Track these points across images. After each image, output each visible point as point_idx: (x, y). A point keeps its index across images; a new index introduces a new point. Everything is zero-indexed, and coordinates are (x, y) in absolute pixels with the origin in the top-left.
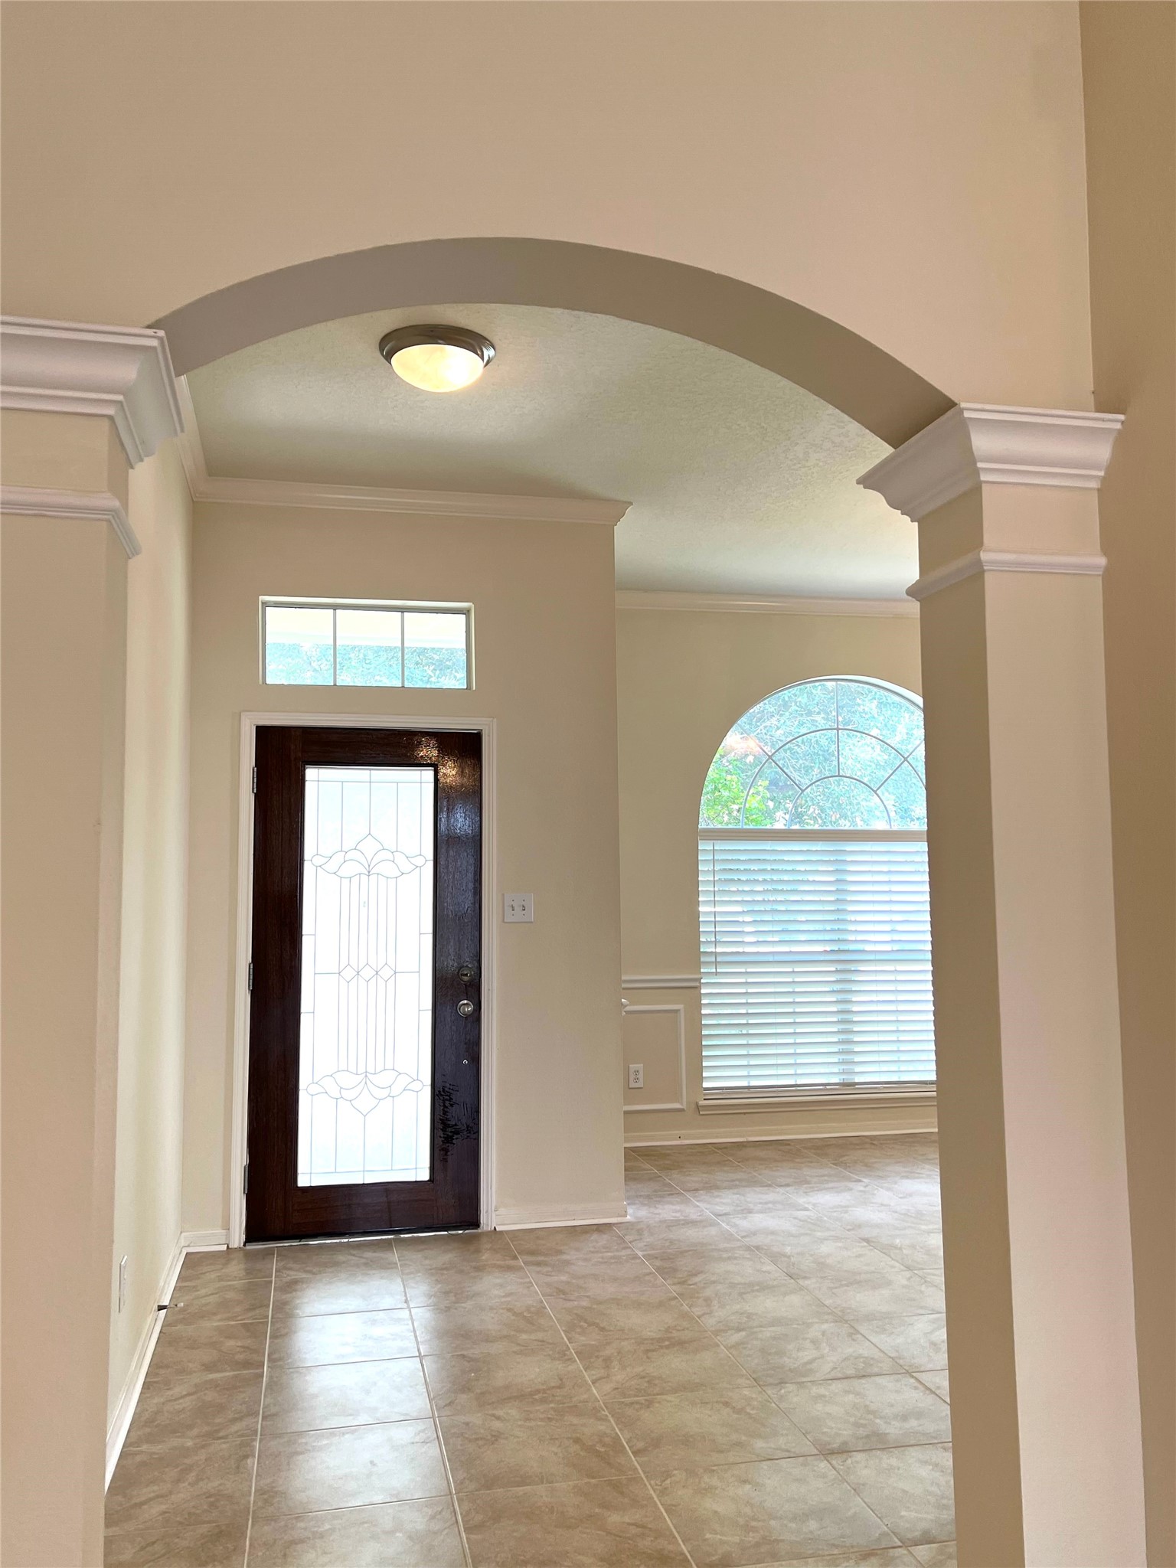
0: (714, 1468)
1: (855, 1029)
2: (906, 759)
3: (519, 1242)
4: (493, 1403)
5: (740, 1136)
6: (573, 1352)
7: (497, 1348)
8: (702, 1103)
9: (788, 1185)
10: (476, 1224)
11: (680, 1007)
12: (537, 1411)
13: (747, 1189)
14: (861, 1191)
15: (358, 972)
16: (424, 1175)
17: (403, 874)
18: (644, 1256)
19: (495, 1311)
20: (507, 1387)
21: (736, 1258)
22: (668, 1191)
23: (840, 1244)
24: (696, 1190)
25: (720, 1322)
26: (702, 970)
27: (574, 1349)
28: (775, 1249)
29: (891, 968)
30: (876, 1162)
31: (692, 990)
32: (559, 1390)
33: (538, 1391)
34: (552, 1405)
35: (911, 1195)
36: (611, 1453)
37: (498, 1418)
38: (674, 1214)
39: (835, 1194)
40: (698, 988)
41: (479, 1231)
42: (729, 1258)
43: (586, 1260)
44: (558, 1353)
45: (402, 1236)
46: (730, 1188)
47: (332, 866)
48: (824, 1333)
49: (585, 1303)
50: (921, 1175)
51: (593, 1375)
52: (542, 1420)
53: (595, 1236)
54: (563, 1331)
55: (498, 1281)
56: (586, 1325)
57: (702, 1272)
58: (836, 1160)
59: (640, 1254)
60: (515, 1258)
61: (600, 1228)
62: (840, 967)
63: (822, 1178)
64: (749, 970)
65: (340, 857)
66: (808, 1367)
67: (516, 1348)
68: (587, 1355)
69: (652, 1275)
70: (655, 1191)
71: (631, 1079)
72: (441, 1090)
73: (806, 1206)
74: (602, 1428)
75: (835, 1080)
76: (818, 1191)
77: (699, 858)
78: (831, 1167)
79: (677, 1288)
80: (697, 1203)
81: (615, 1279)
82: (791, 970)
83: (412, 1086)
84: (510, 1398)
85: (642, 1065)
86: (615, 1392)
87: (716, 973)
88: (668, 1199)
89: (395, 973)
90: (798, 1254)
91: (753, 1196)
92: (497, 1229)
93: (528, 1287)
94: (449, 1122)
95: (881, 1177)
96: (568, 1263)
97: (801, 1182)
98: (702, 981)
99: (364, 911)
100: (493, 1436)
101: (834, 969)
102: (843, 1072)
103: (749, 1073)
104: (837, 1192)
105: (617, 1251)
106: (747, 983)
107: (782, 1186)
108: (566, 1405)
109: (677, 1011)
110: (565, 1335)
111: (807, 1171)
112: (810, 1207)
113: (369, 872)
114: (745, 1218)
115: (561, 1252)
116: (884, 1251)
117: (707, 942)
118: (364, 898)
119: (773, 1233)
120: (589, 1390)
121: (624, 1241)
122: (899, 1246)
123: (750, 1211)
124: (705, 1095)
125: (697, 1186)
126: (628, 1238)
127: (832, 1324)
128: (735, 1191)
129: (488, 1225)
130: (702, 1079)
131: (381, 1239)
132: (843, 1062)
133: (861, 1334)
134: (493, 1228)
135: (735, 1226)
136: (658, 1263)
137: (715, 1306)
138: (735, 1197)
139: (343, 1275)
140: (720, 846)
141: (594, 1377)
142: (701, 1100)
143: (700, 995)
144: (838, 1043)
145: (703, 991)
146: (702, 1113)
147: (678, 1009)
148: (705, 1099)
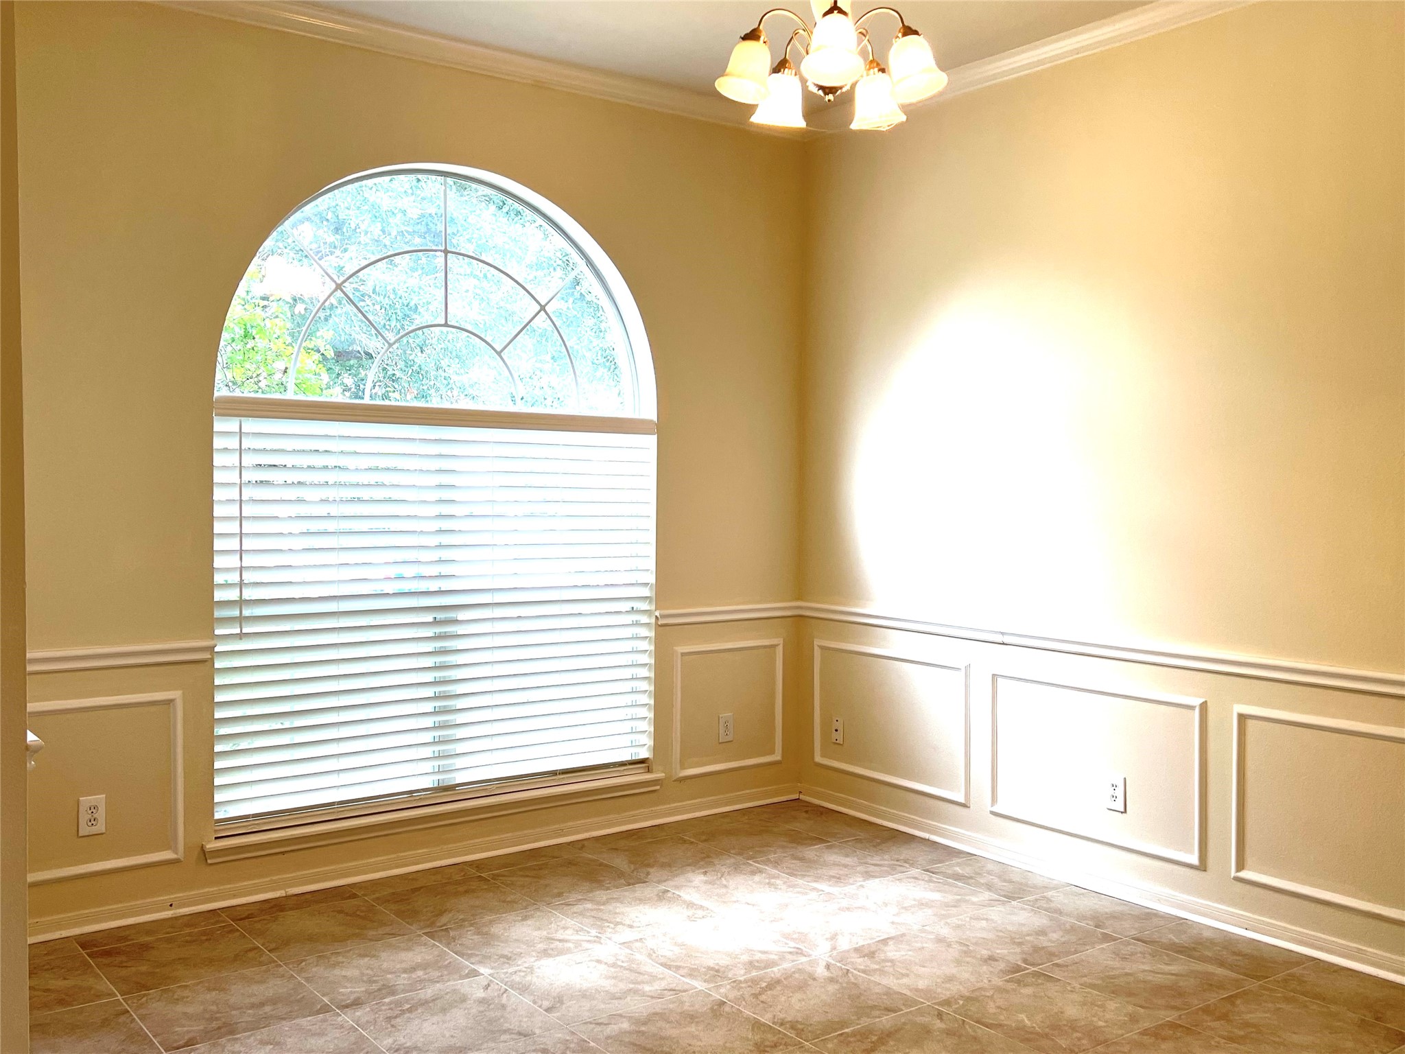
1: (459, 707)
2: (543, 308)
5: (273, 890)
8: (212, 845)
11: (175, 694)
26: (217, 632)
31: (198, 667)
40: (211, 661)
62: (440, 615)
64: (296, 628)
71: (83, 822)
77: (215, 446)
82: (363, 624)
85: (104, 796)
87: (241, 635)
98: (217, 649)
101: (430, 619)
106: (292, 648)
109: (170, 702)
117: (227, 585)
124: (216, 831)
130: (211, 805)
140: (250, 425)
142: (209, 842)
143: (213, 671)
144: (434, 728)
145: (217, 666)
146: (209, 861)
147: (171, 697)
148: (216, 838)
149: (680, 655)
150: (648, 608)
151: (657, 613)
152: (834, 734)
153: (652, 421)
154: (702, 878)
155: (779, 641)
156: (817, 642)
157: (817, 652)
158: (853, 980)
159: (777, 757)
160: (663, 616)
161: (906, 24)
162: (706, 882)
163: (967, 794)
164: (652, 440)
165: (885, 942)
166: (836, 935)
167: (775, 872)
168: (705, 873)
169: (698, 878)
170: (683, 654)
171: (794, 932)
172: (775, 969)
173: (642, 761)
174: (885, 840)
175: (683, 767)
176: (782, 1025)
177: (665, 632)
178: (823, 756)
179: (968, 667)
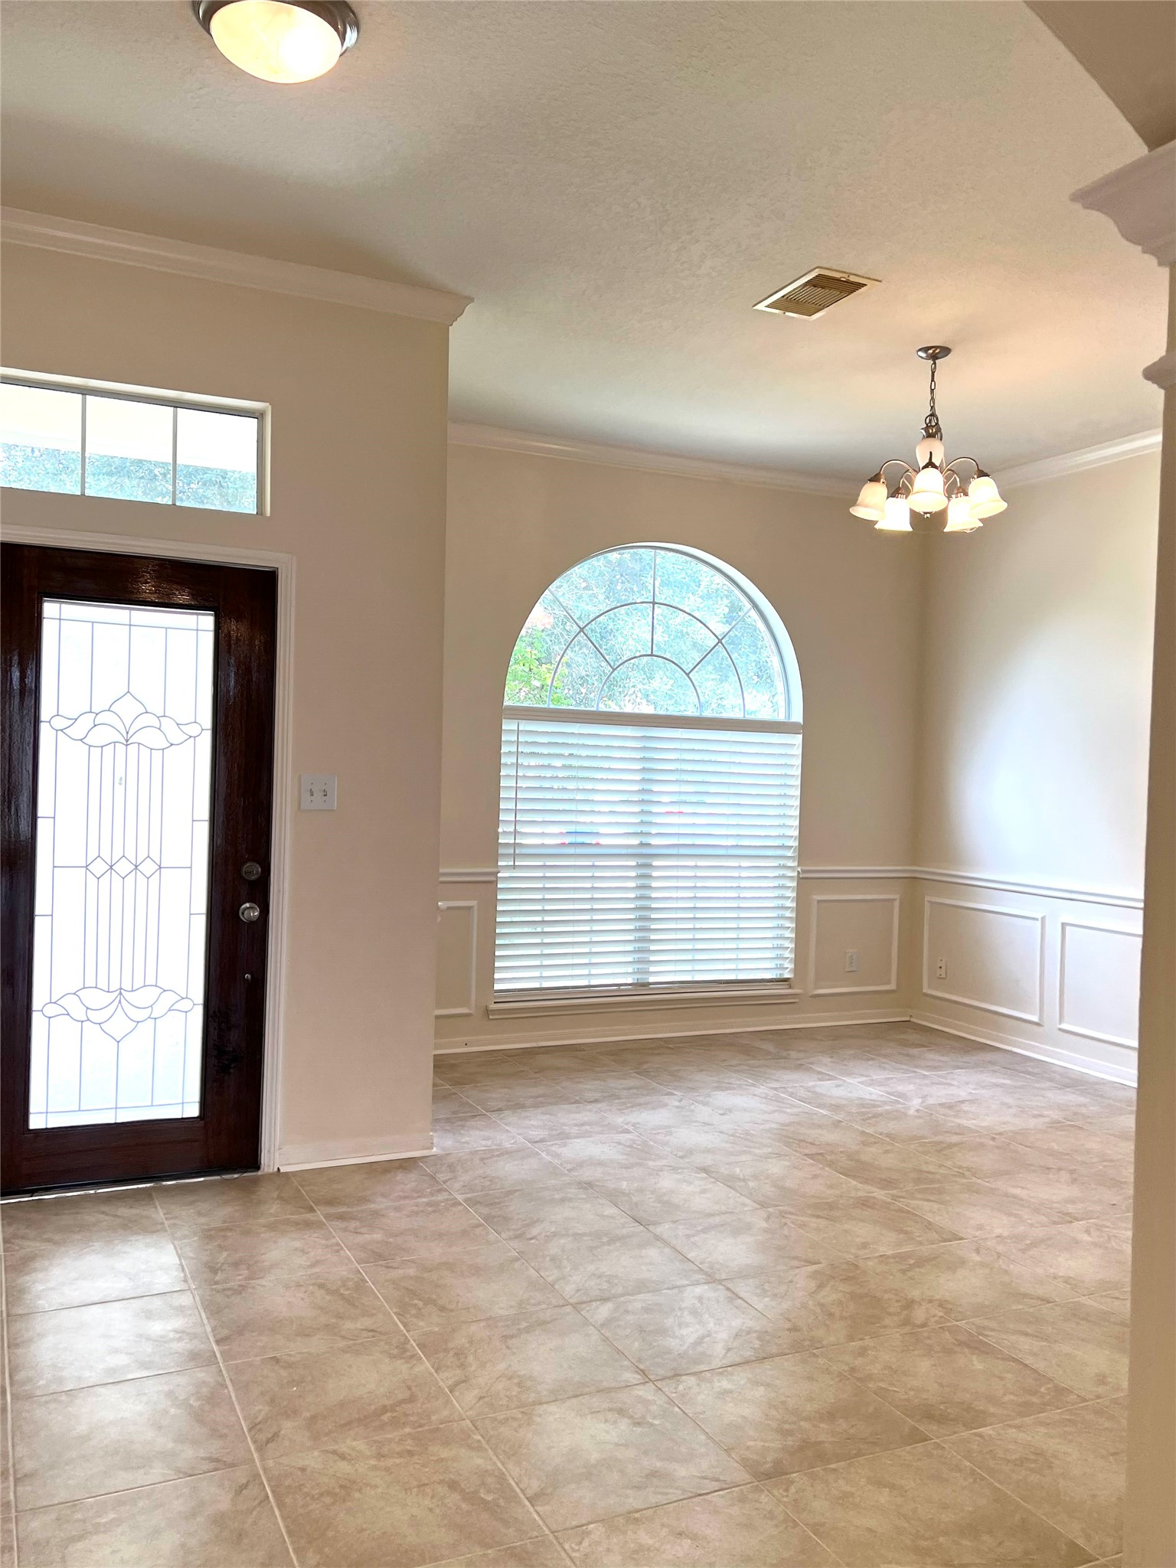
0: (637, 1515)
1: (652, 927)
2: (720, 641)
3: (312, 1187)
4: (330, 1432)
5: (531, 1042)
6: (414, 1344)
7: (317, 1345)
8: (492, 1006)
9: (596, 1101)
10: (256, 1165)
11: (473, 903)
12: (390, 1440)
13: (555, 1108)
14: (677, 1107)
15: (111, 866)
16: (193, 1111)
17: (172, 745)
18: (466, 1200)
19: (303, 1289)
20: (342, 1405)
21: (570, 1200)
22: (469, 1112)
23: (679, 1176)
24: (500, 1110)
25: (578, 1290)
26: (500, 864)
27: (415, 1341)
28: (611, 1185)
29: (692, 863)
30: (680, 1070)
31: (488, 886)
32: (410, 1406)
33: (384, 1409)
34: (408, 1430)
35: (730, 1111)
36: (502, 1502)
37: (343, 1457)
38: (484, 1143)
39: (652, 1112)
40: (496, 883)
41: (260, 1173)
42: (563, 1200)
43: (397, 1209)
44: (397, 1347)
45: (164, 1183)
46: (536, 1106)
47: (78, 731)
48: (700, 1299)
49: (411, 1271)
50: (732, 1086)
51: (447, 1379)
52: (400, 1455)
53: (400, 1176)
54: (395, 1313)
55: (297, 1244)
56: (420, 1304)
57: (538, 1220)
58: (638, 1068)
59: (460, 1198)
60: (312, 1210)
61: (407, 1165)
62: (641, 861)
63: (631, 1091)
64: (547, 864)
65: (87, 721)
66: (700, 1349)
67: (342, 1344)
68: (433, 1347)
69: (481, 1228)
70: (454, 1113)
72: (217, 1010)
73: (626, 1127)
74: (480, 1461)
75: (630, 981)
76: (632, 1107)
77: (503, 739)
78: (634, 1077)
79: (515, 1244)
80: (507, 1128)
81: (440, 1236)
82: (590, 864)
83: (180, 1006)
84: (349, 1423)
86: (481, 1402)
87: (514, 867)
88: (472, 1123)
89: (160, 868)
90: (637, 1190)
91: (568, 1117)
92: (282, 1171)
93: (338, 1251)
94: (226, 1049)
95: (693, 1089)
96: (376, 1214)
97: (612, 1097)
98: (499, 875)
99: (119, 790)
100: (341, 1486)
101: (634, 863)
102: (638, 972)
103: (541, 973)
104: (653, 1109)
105: (432, 1194)
106: (544, 878)
107: (591, 1102)
108: (426, 1428)
109: (470, 908)
110: (398, 1318)
111: (613, 1084)
112: (631, 1128)
113: (127, 741)
114: (565, 1145)
115: (364, 1200)
116: (730, 1184)
117: (505, 834)
118: (120, 773)
119: (601, 1163)
120: (448, 1402)
121: (437, 1182)
122: (741, 1176)
123: (568, 1136)
124: (495, 998)
125: (501, 1105)
126: (441, 1177)
127: (706, 1287)
128: (543, 1109)
129: (269, 1166)
130: (493, 981)
131: (138, 1188)
132: (639, 962)
133: (741, 1298)
134: (276, 1169)
135: (557, 1156)
136: (485, 1211)
137: (565, 1267)
138: (544, 1117)
139: (97, 1245)
140: (525, 726)
141: (450, 1382)
142: (491, 1004)
143: (496, 890)
144: (635, 941)
145: (499, 886)
146: (491, 1017)
147: (472, 905)
148: (495, 1003)
149: (815, 903)
150: (792, 865)
151: (799, 869)
152: (938, 970)
153: (799, 723)
154: (829, 1060)
155: (897, 897)
156: (927, 898)
157: (927, 905)
158: (934, 1118)
159: (892, 986)
160: (804, 871)
161: (980, 468)
162: (832, 1062)
163: (1041, 1016)
164: (798, 739)
165: (963, 1102)
166: (927, 1095)
167: (884, 1060)
168: (831, 1057)
169: (827, 1060)
170: (819, 901)
171: (896, 1092)
172: (879, 1109)
173: (786, 980)
174: (975, 1049)
175: (816, 988)
176: (880, 1134)
177: (804, 883)
178: (929, 987)
179: (1043, 919)
